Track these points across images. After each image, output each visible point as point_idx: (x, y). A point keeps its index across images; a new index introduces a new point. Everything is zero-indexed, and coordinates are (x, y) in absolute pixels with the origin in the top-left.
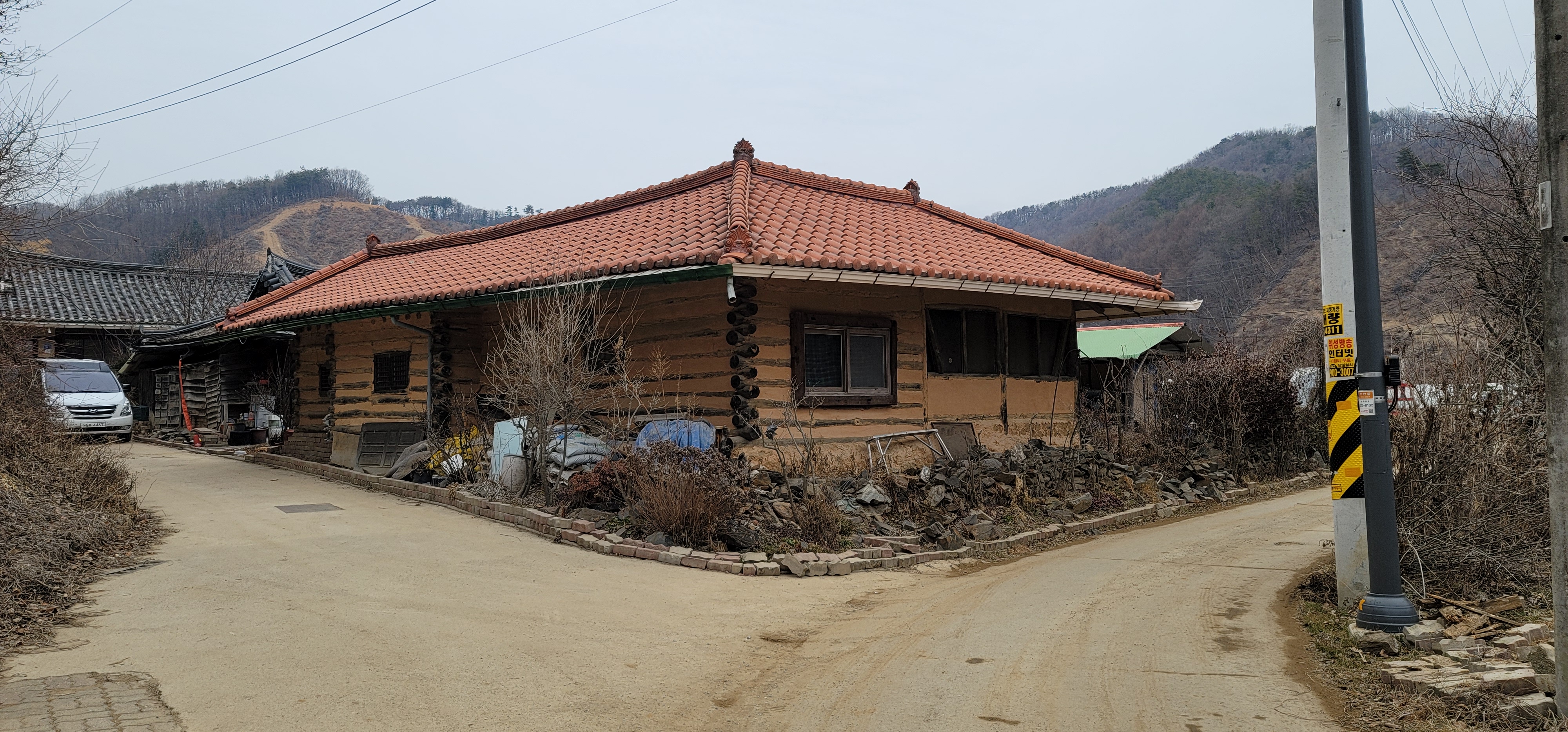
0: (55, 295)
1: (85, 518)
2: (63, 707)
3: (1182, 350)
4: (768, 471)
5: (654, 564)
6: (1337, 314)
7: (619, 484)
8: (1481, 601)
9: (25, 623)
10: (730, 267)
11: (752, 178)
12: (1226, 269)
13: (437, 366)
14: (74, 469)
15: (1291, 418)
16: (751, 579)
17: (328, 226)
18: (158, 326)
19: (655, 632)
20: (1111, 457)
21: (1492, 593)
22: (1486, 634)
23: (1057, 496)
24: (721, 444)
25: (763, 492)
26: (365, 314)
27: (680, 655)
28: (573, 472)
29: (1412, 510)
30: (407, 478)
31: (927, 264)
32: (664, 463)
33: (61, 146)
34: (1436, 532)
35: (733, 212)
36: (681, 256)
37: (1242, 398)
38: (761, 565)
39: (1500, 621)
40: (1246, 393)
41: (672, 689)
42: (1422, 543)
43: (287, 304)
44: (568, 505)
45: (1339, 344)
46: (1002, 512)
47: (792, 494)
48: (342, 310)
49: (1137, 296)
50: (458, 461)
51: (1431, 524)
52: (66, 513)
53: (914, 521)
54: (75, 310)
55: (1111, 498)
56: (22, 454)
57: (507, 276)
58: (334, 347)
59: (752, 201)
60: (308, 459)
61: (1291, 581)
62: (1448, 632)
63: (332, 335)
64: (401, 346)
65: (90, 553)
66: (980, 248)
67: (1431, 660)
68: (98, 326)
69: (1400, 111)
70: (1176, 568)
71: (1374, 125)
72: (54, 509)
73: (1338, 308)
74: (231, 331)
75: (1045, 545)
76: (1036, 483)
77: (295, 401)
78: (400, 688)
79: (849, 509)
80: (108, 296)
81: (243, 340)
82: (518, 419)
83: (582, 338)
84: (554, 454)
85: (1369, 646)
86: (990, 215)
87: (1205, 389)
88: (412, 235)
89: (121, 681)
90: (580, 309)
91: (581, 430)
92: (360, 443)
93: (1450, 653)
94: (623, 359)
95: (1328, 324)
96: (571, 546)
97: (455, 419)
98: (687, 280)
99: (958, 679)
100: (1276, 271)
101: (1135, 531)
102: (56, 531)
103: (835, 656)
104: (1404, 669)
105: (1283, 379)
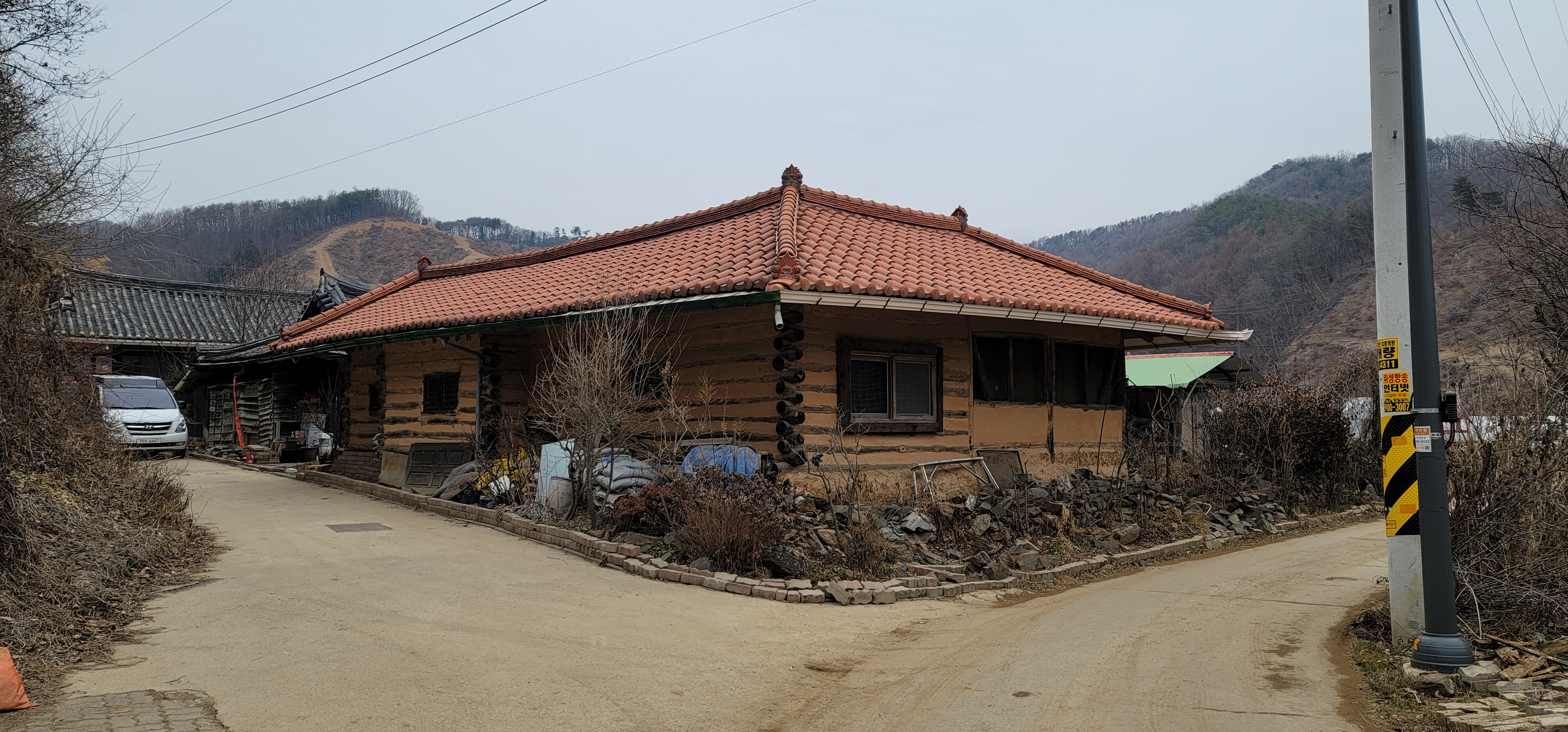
0: (114, 312)
1: (142, 535)
2: (121, 724)
3: (1231, 379)
4: (813, 497)
5: (699, 589)
6: (1393, 349)
7: (665, 508)
8: (1539, 642)
9: (84, 639)
10: (778, 293)
11: (800, 204)
12: (1276, 297)
13: (486, 388)
14: (131, 486)
15: (1343, 450)
16: (796, 606)
17: (379, 246)
18: (213, 344)
19: (700, 659)
20: (1159, 487)
21: (1550, 635)
22: (1544, 677)
23: (1104, 527)
24: (766, 470)
25: (808, 519)
26: (416, 336)
27: (726, 683)
28: (619, 496)
29: (1468, 548)
30: (455, 499)
31: (975, 291)
32: (709, 489)
33: (124, 168)
34: (1492, 571)
35: (781, 238)
36: (728, 282)
37: (1293, 429)
38: (805, 593)
39: (1558, 663)
40: (1297, 424)
41: (718, 718)
42: (1478, 582)
43: (339, 325)
44: (614, 528)
45: (1394, 379)
46: (1048, 542)
47: (837, 521)
48: (393, 331)
49: (1187, 325)
50: (505, 482)
51: (1487, 562)
52: (124, 529)
53: (959, 550)
54: (132, 327)
55: (1159, 529)
56: (81, 471)
57: (556, 299)
58: (384, 367)
59: (801, 227)
60: (357, 478)
61: (1343, 617)
62: (1505, 674)
63: (382, 356)
64: (451, 367)
65: (147, 570)
66: (1027, 275)
67: (1488, 703)
68: (155, 343)
69: (1456, 138)
70: (1225, 602)
71: (1429, 152)
72: (112, 525)
73: (1393, 342)
74: (285, 350)
75: (1092, 576)
76: (1083, 513)
77: (345, 420)
78: (450, 712)
79: (894, 537)
80: (165, 313)
81: (296, 359)
82: (566, 442)
83: (630, 363)
84: (601, 477)
85: (1423, 686)
86: (1037, 240)
87: (1255, 420)
88: (461, 256)
89: (178, 699)
90: (628, 335)
91: (627, 454)
92: (408, 462)
93: (1506, 695)
94: (670, 384)
95: (1383, 359)
96: (617, 569)
97: (504, 441)
98: (735, 306)
99: (1005, 713)
100: (1328, 299)
101: (1183, 563)
102: (114, 548)
103: (880, 687)
104: (1460, 711)
105: (1335, 410)
